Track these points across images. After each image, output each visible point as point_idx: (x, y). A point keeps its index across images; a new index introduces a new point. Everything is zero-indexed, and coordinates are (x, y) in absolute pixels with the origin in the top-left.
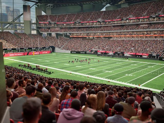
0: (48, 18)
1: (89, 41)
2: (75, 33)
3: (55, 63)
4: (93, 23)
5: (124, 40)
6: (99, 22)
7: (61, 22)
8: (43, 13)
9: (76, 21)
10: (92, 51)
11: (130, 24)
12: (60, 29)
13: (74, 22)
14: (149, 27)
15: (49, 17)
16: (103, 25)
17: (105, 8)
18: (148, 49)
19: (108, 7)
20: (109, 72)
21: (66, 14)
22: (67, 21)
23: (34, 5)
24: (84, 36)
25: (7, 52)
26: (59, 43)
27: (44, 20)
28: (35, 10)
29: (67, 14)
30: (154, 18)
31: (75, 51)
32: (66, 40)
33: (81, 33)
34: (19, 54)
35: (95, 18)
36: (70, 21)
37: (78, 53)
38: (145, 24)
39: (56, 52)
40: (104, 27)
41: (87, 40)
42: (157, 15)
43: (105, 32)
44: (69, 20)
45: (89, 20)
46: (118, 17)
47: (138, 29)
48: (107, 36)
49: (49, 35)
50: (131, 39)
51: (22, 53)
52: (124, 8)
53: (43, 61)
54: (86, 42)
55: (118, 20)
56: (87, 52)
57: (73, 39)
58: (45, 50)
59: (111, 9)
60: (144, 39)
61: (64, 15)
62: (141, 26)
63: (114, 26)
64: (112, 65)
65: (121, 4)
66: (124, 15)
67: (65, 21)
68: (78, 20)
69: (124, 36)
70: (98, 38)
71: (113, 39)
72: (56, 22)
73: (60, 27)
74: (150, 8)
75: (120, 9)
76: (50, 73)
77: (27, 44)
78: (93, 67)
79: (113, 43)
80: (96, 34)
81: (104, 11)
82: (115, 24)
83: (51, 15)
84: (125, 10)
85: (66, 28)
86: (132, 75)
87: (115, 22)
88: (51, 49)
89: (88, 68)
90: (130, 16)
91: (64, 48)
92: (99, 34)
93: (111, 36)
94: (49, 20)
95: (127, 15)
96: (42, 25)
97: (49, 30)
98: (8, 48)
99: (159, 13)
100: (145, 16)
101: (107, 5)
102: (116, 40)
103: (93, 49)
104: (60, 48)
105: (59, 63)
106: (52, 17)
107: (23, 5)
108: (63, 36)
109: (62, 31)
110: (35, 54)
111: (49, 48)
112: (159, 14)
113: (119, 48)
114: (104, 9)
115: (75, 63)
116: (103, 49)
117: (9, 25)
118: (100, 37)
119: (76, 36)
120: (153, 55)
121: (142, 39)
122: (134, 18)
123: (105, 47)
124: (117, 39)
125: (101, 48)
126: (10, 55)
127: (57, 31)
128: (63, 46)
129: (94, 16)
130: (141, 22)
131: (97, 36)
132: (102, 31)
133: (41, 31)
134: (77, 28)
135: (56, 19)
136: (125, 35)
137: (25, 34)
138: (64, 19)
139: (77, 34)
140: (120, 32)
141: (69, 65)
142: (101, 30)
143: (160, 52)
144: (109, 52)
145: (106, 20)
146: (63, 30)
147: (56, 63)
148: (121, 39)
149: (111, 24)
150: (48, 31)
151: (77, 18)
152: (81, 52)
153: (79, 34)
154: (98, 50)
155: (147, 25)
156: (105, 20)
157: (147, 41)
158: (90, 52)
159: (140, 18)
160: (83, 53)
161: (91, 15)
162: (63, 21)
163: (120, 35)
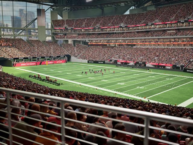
0: (64, 23)
1: (110, 49)
2: (95, 40)
3: (67, 74)
4: (114, 28)
5: (148, 48)
6: (121, 27)
7: (79, 28)
8: (59, 18)
9: (95, 27)
10: (111, 61)
11: (156, 29)
12: (77, 35)
13: (94, 27)
14: (177, 33)
15: (65, 21)
16: (126, 31)
17: (129, 10)
18: (173, 59)
19: (132, 9)
20: (121, 84)
21: (84, 18)
22: (86, 26)
23: (49, 8)
24: (104, 44)
25: (18, 61)
26: (76, 51)
27: (60, 26)
28: (50, 15)
29: (86, 18)
30: (183, 23)
31: (92, 61)
32: (84, 48)
33: (101, 40)
34: (31, 64)
35: (116, 23)
36: (88, 27)
37: (96, 62)
38: (173, 30)
39: (72, 61)
40: (126, 33)
41: (107, 48)
42: (186, 19)
43: (128, 38)
44: (88, 25)
45: (109, 25)
46: (142, 22)
47: (164, 35)
48: (130, 44)
49: (65, 42)
50: (157, 47)
51: (34, 63)
52: (150, 11)
53: (56, 72)
54: (106, 49)
55: (142, 25)
56: (106, 62)
57: (92, 47)
58: (60, 59)
59: (136, 12)
60: (170, 47)
61: (83, 19)
62: (168, 32)
63: (138, 32)
64: (127, 77)
65: (147, 7)
66: (150, 20)
67: (83, 26)
68: (98, 25)
69: (148, 43)
70: (120, 45)
71: (137, 47)
72: (73, 28)
73: (78, 33)
74: (179, 11)
75: (146, 12)
76: (59, 85)
77: (40, 53)
78: (105, 79)
79: (135, 52)
80: (118, 41)
81: (128, 15)
82: (139, 29)
83: (68, 20)
84: (151, 14)
85: (84, 34)
86: (143, 88)
87: (139, 28)
88: (66, 58)
89: (100, 80)
90: (157, 21)
91: (81, 57)
92: (121, 41)
93: (134, 43)
94: (65, 25)
95: (152, 20)
96: (58, 31)
97: (66, 37)
98: (20, 57)
99: (189, 17)
100: (173, 21)
101: (132, 7)
102: (139, 48)
103: (113, 58)
104: (76, 57)
105: (72, 74)
106: (69, 22)
107: (37, 9)
108: (81, 43)
109: (79, 38)
110: (48, 64)
111: (64, 56)
112: (189, 19)
113: (141, 57)
114: (128, 13)
115: (89, 74)
116: (124, 59)
117: (21, 31)
118: (122, 45)
119: (95, 44)
120: (177, 66)
121: (169, 47)
122: (160, 23)
123: (126, 56)
124: (141, 47)
125: (121, 57)
126: (22, 65)
127: (75, 37)
128: (80, 55)
129: (116, 20)
130: (169, 27)
131: (119, 44)
132: (125, 37)
133: (56, 38)
134: (96, 34)
135: (73, 24)
136: (150, 42)
137: (39, 41)
138: (82, 24)
139: (97, 41)
140: (145, 39)
141: (81, 76)
142: (123, 37)
143: (185, 62)
144: (130, 62)
145: (129, 25)
146: (80, 36)
147: (69, 74)
148: (145, 47)
149: (135, 30)
150: (64, 38)
151: (97, 23)
152: (100, 61)
153: (99, 41)
154: (118, 59)
155: (174, 31)
156: (127, 25)
157: (174, 49)
158: (109, 61)
159: (167, 23)
160: (101, 62)
161: (112, 19)
162: (81, 26)
163: (144, 43)
